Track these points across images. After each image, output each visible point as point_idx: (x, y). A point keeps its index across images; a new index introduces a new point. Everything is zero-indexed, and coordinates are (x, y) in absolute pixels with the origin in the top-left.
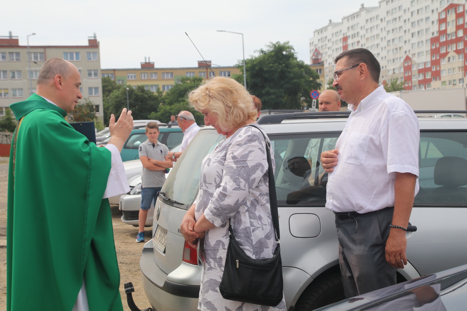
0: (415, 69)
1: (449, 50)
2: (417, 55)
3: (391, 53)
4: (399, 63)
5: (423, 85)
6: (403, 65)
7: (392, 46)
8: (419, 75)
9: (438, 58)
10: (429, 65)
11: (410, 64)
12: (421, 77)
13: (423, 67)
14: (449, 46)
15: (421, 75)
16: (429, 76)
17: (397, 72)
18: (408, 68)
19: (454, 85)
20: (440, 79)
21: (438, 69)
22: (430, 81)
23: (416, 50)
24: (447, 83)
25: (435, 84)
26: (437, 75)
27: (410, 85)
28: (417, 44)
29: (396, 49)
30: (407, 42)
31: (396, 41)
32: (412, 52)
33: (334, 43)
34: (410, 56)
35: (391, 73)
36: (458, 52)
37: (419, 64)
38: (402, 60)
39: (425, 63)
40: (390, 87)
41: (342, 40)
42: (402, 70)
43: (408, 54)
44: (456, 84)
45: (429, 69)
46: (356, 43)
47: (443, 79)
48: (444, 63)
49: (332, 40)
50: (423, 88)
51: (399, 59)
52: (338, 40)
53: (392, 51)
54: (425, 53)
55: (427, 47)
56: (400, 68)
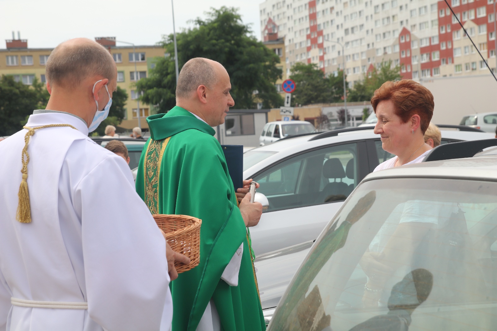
0: (415, 47)
1: (465, 19)
2: (418, 27)
3: (380, 24)
4: (392, 39)
5: (428, 70)
6: (398, 42)
7: (382, 15)
8: (422, 55)
9: (449, 31)
10: (436, 42)
11: (408, 40)
12: (425, 59)
13: (428, 44)
14: (464, 13)
15: (425, 56)
16: (436, 57)
17: (389, 51)
18: (405, 47)
19: (473, 69)
20: (453, 62)
21: (450, 47)
22: (438, 64)
23: (417, 20)
24: (464, 67)
25: (445, 69)
26: (448, 55)
27: (409, 70)
28: (418, 10)
29: (388, 18)
30: (404, 7)
31: (387, 7)
32: (411, 23)
33: (297, 10)
34: (409, 28)
35: (380, 53)
36: (478, 21)
37: (421, 40)
38: (397, 35)
39: (430, 39)
40: (381, 74)
41: (308, 6)
42: (397, 49)
43: (405, 25)
44: (475, 69)
45: (437, 47)
46: (329, 10)
47: (456, 62)
48: (458, 37)
49: (294, 6)
50: (428, 75)
51: (392, 33)
52: (302, 6)
53: (381, 21)
54: (430, 23)
55: (433, 15)
56: (394, 46)
